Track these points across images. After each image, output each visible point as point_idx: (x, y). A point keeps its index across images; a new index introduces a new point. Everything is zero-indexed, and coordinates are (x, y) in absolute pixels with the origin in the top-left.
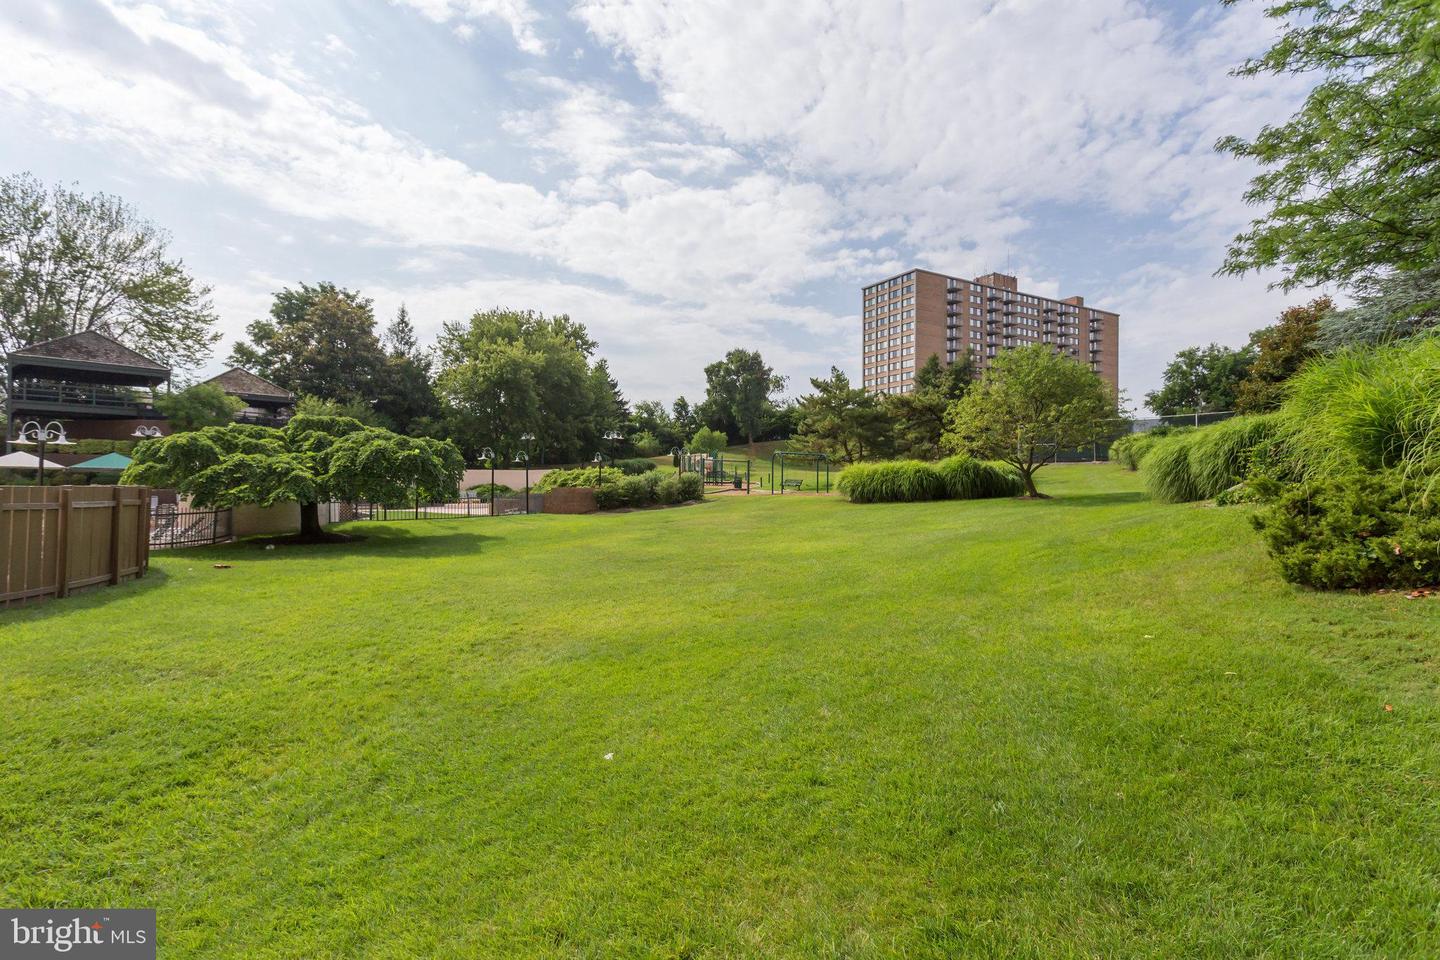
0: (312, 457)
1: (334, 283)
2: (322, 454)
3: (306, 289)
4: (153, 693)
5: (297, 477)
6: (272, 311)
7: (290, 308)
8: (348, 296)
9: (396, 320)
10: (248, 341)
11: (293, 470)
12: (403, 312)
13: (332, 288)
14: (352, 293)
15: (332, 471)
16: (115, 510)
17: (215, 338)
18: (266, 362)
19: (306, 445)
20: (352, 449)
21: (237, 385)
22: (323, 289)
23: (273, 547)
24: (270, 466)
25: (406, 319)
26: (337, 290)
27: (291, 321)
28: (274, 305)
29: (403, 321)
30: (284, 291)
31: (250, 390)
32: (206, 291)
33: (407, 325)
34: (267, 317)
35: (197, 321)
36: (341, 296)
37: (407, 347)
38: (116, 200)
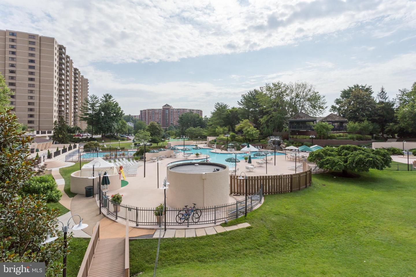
0: (344, 158)
1: (358, 84)
2: (346, 157)
3: (350, 88)
4: (310, 218)
5: (340, 164)
6: (340, 96)
7: (346, 94)
8: (363, 87)
9: (380, 92)
10: (335, 104)
11: (339, 162)
12: (382, 88)
13: (358, 85)
14: (364, 86)
15: (348, 162)
16: (306, 175)
17: (326, 107)
18: (339, 109)
19: (343, 154)
20: (353, 157)
21: (332, 118)
22: (355, 86)
23: (335, 177)
24: (334, 161)
25: (384, 91)
26: (359, 85)
27: (346, 97)
28: (341, 94)
29: (382, 92)
30: (343, 90)
31: (335, 119)
32: (324, 97)
33: (384, 93)
34: (339, 97)
35: (322, 104)
36: (361, 87)
37: (384, 100)
38: (305, 83)
